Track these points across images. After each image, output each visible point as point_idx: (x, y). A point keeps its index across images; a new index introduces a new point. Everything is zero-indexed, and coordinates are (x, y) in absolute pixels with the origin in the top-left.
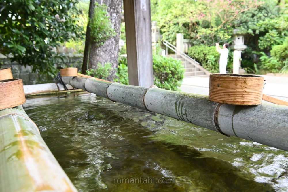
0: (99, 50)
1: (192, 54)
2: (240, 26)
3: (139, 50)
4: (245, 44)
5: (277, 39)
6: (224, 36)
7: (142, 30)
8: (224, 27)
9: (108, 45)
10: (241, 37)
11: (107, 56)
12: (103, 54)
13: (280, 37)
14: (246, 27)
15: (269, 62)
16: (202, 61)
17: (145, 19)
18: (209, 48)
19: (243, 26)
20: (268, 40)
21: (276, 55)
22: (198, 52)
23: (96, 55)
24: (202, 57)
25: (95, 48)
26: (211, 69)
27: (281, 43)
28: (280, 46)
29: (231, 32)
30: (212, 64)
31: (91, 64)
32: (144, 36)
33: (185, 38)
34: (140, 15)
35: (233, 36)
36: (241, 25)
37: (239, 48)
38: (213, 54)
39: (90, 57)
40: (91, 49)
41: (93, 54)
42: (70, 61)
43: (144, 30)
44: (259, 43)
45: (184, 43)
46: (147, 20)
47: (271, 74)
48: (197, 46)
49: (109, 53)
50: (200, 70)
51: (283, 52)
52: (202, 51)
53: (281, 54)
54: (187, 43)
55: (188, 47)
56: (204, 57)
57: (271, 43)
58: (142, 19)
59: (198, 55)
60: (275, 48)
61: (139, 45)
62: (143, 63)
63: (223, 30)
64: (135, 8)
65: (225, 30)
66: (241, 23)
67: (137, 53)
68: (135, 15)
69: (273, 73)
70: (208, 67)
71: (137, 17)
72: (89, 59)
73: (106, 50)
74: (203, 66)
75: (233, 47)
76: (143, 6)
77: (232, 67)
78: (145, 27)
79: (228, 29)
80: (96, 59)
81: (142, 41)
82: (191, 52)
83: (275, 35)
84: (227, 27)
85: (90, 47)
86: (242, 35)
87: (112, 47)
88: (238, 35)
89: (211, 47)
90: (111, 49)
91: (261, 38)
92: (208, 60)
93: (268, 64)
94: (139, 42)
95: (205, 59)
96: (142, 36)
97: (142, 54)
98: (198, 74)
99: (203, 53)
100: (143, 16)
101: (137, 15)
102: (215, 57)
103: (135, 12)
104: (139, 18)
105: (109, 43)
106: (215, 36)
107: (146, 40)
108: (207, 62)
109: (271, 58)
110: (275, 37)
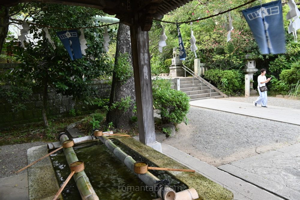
0: (122, 87)
1: (208, 76)
2: (251, 52)
3: (144, 104)
4: (257, 67)
5: (286, 64)
6: (236, 61)
7: (145, 91)
8: (237, 53)
9: (130, 83)
10: (253, 62)
11: (129, 91)
12: (125, 89)
13: (289, 61)
14: (257, 52)
15: (279, 84)
16: (216, 83)
17: (147, 85)
18: (223, 72)
19: (254, 51)
20: (277, 64)
21: (284, 78)
22: (213, 75)
23: (121, 90)
24: (217, 80)
25: (119, 86)
26: (225, 91)
27: (289, 67)
28: (288, 70)
29: (243, 57)
30: (226, 86)
31: (117, 97)
32: (147, 95)
33: (201, 62)
34: (144, 82)
35: (245, 61)
36: (252, 50)
37: (251, 71)
38: (226, 78)
39: (116, 92)
40: (116, 86)
41: (118, 90)
42: (101, 86)
43: (147, 91)
44: (269, 67)
45: (201, 66)
46: (149, 85)
47: (281, 95)
48: (212, 70)
49: (131, 88)
50: (215, 91)
51: (290, 76)
52: (217, 74)
53: (288, 78)
54: (204, 66)
55: (205, 70)
56: (219, 80)
57: (280, 67)
58: (145, 85)
59: (214, 78)
60: (284, 72)
61: (144, 101)
62: (147, 112)
63: (235, 56)
64: (140, 79)
65: (238, 55)
66: (252, 49)
67: (143, 106)
68: (141, 83)
69: (282, 94)
70: (222, 89)
71: (142, 84)
72: (115, 94)
73: (128, 87)
74: (218, 87)
75: (246, 70)
76: (146, 77)
77: (244, 89)
78: (148, 89)
79: (240, 54)
80: (121, 93)
81: (146, 98)
82: (207, 75)
83: (284, 61)
84: (239, 53)
85: (116, 84)
86: (253, 59)
87: (133, 84)
88: (250, 60)
89: (225, 71)
90: (132, 85)
91: (271, 63)
92: (222, 82)
93: (278, 86)
94: (143, 99)
95: (219, 82)
96: (145, 95)
97: (146, 106)
98: (213, 95)
99: (218, 77)
100: (146, 83)
101: (142, 82)
102: (228, 80)
103: (140, 81)
104: (143, 84)
105: (131, 81)
106: (228, 61)
107: (148, 97)
108: (221, 84)
109: (280, 81)
110: (284, 62)
